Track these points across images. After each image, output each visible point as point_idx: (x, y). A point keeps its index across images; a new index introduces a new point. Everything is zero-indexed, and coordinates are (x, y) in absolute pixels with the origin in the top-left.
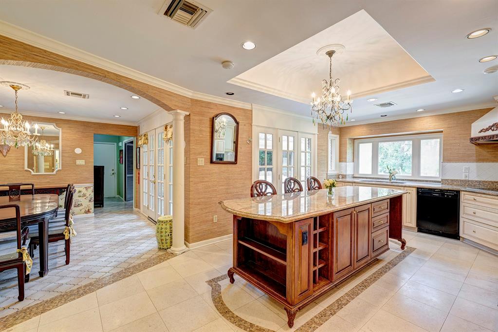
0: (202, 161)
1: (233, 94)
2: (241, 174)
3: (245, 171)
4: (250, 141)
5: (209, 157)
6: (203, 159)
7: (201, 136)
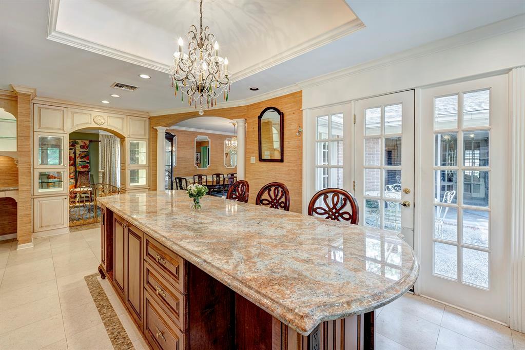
0: (254, 159)
1: (257, 89)
2: (289, 174)
3: (293, 170)
4: (300, 132)
5: (257, 155)
6: (255, 157)
7: (253, 136)
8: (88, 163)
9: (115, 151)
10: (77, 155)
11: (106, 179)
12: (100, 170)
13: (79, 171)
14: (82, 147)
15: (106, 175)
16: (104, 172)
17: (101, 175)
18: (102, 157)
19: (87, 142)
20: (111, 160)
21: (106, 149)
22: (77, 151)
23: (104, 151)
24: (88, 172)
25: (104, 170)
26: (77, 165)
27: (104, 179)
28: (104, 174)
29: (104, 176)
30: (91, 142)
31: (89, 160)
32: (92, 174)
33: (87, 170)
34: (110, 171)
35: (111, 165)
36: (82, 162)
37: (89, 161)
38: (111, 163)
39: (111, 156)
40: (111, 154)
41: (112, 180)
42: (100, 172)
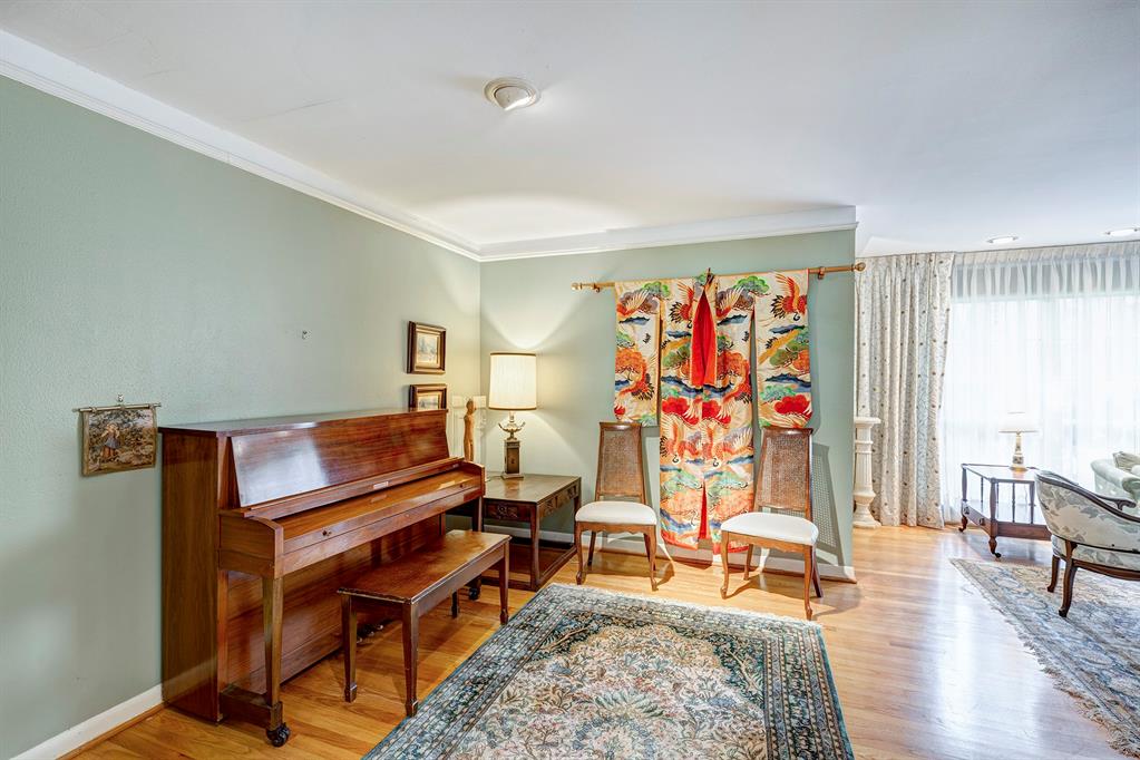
8: (806, 385)
9: (931, 328)
10: (761, 348)
11: (891, 460)
12: (863, 416)
13: (771, 427)
14: (782, 306)
15: (891, 441)
16: (881, 426)
17: (866, 439)
18: (872, 358)
19: (801, 280)
20: (910, 373)
21: (888, 321)
22: (758, 325)
23: (883, 329)
24: (806, 432)
25: (881, 416)
26: (761, 398)
27: (881, 455)
28: (879, 433)
29: (880, 447)
30: (820, 275)
31: (808, 371)
32: (820, 442)
33: (800, 420)
34: (908, 423)
35: (909, 393)
36: (783, 378)
37: (807, 378)
38: (910, 384)
39: (911, 354)
40: (912, 342)
41: (914, 467)
42: (864, 425)
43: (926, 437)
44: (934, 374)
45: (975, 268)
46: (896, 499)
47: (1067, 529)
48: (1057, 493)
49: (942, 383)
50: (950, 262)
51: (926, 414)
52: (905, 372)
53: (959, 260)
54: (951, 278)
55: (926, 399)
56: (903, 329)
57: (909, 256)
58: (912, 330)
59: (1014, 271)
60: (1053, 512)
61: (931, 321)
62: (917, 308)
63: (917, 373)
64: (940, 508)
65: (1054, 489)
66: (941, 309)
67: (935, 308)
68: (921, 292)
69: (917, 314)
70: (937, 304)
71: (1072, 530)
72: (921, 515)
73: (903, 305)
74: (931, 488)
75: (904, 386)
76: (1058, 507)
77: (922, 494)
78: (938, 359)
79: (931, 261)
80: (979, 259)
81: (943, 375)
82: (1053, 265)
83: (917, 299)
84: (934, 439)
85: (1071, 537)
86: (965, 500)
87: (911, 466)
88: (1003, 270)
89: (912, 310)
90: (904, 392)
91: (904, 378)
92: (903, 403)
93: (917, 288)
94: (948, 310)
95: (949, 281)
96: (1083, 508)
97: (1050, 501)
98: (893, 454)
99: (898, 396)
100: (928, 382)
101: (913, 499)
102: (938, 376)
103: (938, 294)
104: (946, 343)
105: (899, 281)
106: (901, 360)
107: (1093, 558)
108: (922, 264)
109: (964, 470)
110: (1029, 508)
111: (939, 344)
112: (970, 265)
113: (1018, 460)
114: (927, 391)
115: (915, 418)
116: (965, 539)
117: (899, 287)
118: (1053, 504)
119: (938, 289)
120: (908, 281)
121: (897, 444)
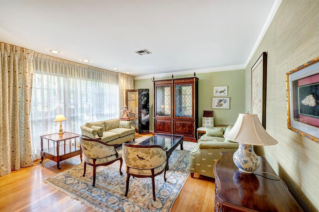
43: (23, 128)
44: (27, 101)
45: (42, 61)
46: (9, 161)
47: (94, 155)
48: (91, 143)
49: (30, 104)
50: (32, 55)
51: (23, 118)
52: (11, 100)
53: (36, 55)
54: (33, 61)
55: (23, 112)
56: (9, 79)
57: (12, 46)
58: (15, 80)
59: (56, 65)
60: (89, 151)
61: (24, 78)
62: (17, 70)
63: (18, 100)
64: (31, 157)
65: (90, 142)
66: (29, 73)
67: (26, 72)
68: (19, 64)
69: (17, 73)
70: (27, 70)
71: (95, 155)
72: (22, 163)
73: (9, 68)
74: (27, 150)
75: (11, 106)
76: (91, 148)
77: (23, 153)
78: (28, 95)
79: (23, 51)
80: (44, 57)
81: (30, 101)
82: (67, 66)
83: (17, 67)
84: (28, 129)
85: (95, 157)
86: (42, 150)
87: (16, 143)
88: (52, 64)
89: (15, 72)
90: (11, 109)
91: (11, 103)
92: (11, 115)
93: (17, 62)
94: (32, 74)
95: (32, 63)
96: (99, 146)
97: (88, 147)
98: (6, 140)
99: (8, 111)
100: (24, 104)
101: (18, 157)
102: (29, 102)
103: (27, 67)
104: (31, 88)
105: (6, 56)
106: (9, 94)
107: (102, 162)
108: (19, 52)
109: (42, 139)
110: (64, 145)
111: (28, 88)
112: (40, 59)
113: (61, 131)
114: (23, 108)
115: (18, 121)
116: (43, 166)
117: (6, 59)
118: (89, 147)
119: (27, 65)
120: (12, 58)
121: (8, 134)
